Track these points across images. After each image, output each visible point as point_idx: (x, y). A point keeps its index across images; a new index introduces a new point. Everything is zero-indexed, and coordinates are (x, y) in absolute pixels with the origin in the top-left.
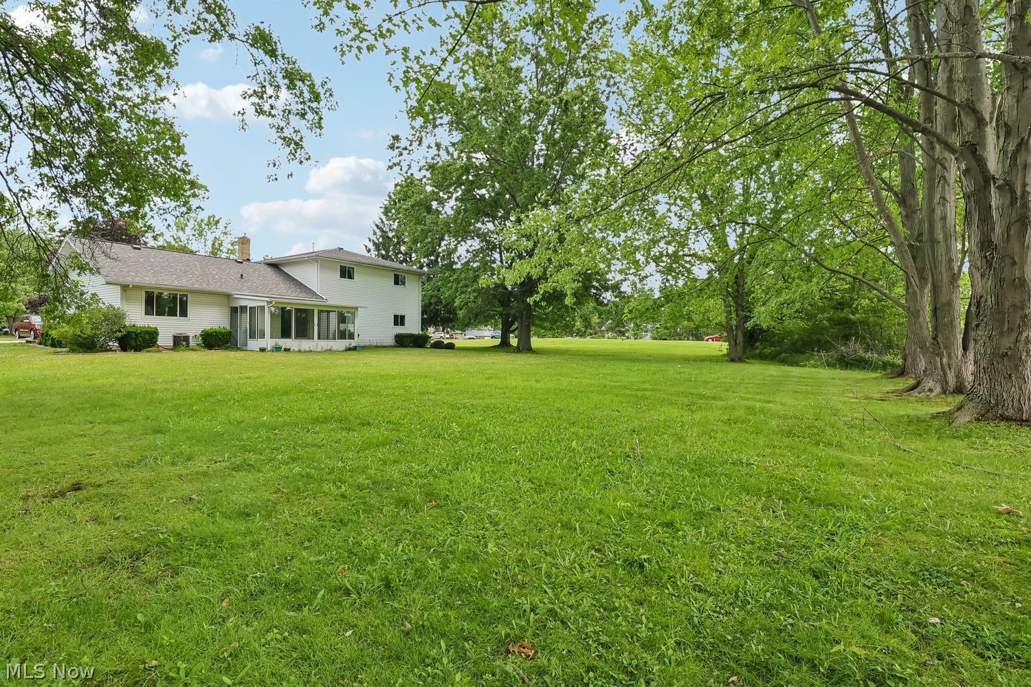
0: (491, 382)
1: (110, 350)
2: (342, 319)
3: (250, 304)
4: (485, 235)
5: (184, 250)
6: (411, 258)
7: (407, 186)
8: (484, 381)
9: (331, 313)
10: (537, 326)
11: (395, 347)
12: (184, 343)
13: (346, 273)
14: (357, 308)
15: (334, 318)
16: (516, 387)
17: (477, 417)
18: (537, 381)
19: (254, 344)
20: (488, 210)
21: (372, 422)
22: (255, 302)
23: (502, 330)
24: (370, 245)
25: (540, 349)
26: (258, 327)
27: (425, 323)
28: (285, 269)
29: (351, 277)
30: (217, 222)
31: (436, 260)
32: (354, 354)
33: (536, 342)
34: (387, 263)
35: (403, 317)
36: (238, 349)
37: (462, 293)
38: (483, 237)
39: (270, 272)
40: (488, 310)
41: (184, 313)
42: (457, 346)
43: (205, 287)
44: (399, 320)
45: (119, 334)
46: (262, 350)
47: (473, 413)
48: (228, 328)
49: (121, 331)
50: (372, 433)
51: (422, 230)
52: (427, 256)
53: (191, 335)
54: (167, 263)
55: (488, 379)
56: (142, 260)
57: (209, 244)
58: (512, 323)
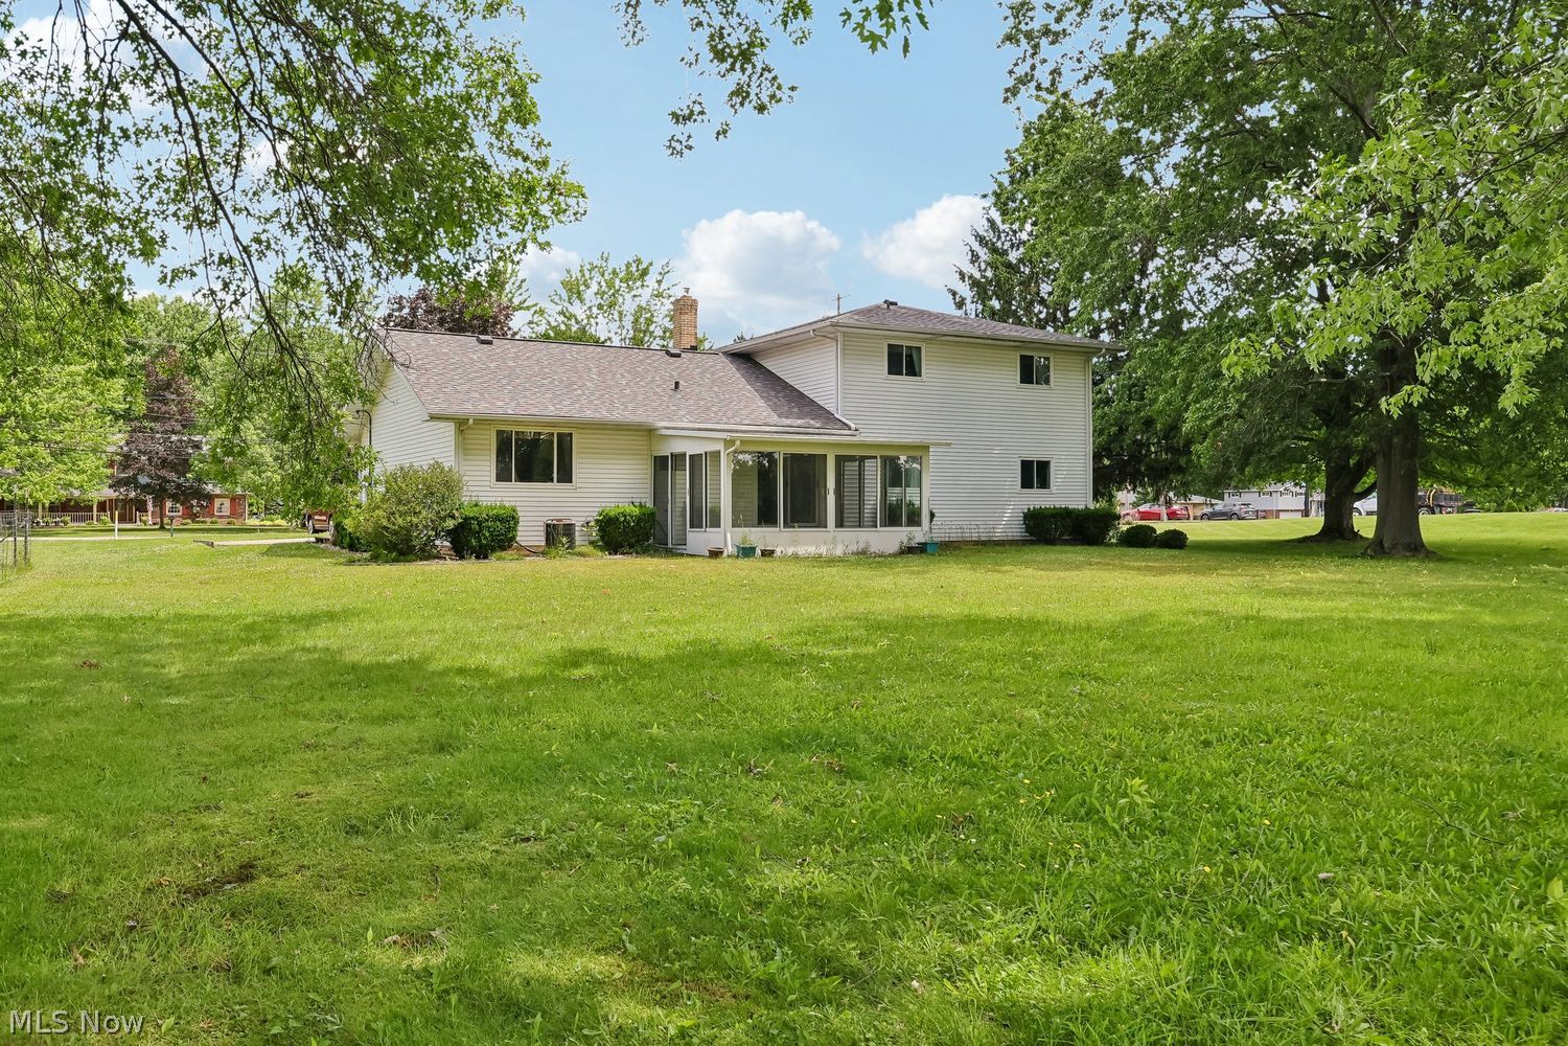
0: (1276, 647)
1: (439, 557)
2: (895, 475)
3: (691, 448)
4: (1271, 227)
5: (583, 338)
6: (1066, 312)
7: (1053, 130)
8: (1257, 645)
9: (868, 463)
10: (1438, 477)
11: (1023, 543)
12: (564, 540)
13: (903, 362)
14: (926, 448)
15: (874, 473)
16: (1357, 667)
17: (1218, 760)
18: (1432, 649)
19: (699, 539)
20: (1276, 156)
21: (911, 754)
22: (704, 442)
23: (1328, 492)
24: (965, 290)
25: (1454, 545)
26: (707, 503)
27: (1104, 480)
28: (770, 364)
29: (913, 371)
30: (645, 273)
31: (1135, 312)
32: (916, 562)
33: (1434, 527)
34: (1007, 329)
35: (1044, 466)
36: (670, 553)
37: (1205, 394)
38: (1267, 234)
39: (731, 372)
40: (1283, 438)
41: (566, 476)
42: (1191, 538)
43: (603, 414)
44: (1035, 474)
45: (450, 524)
46: (715, 554)
47: (1207, 744)
48: (650, 505)
49: (453, 517)
50: (905, 792)
51: (1093, 238)
52: (1110, 301)
53: (578, 521)
54: (536, 368)
55: (1273, 636)
56: (492, 365)
57: (628, 321)
58: (1360, 472)
